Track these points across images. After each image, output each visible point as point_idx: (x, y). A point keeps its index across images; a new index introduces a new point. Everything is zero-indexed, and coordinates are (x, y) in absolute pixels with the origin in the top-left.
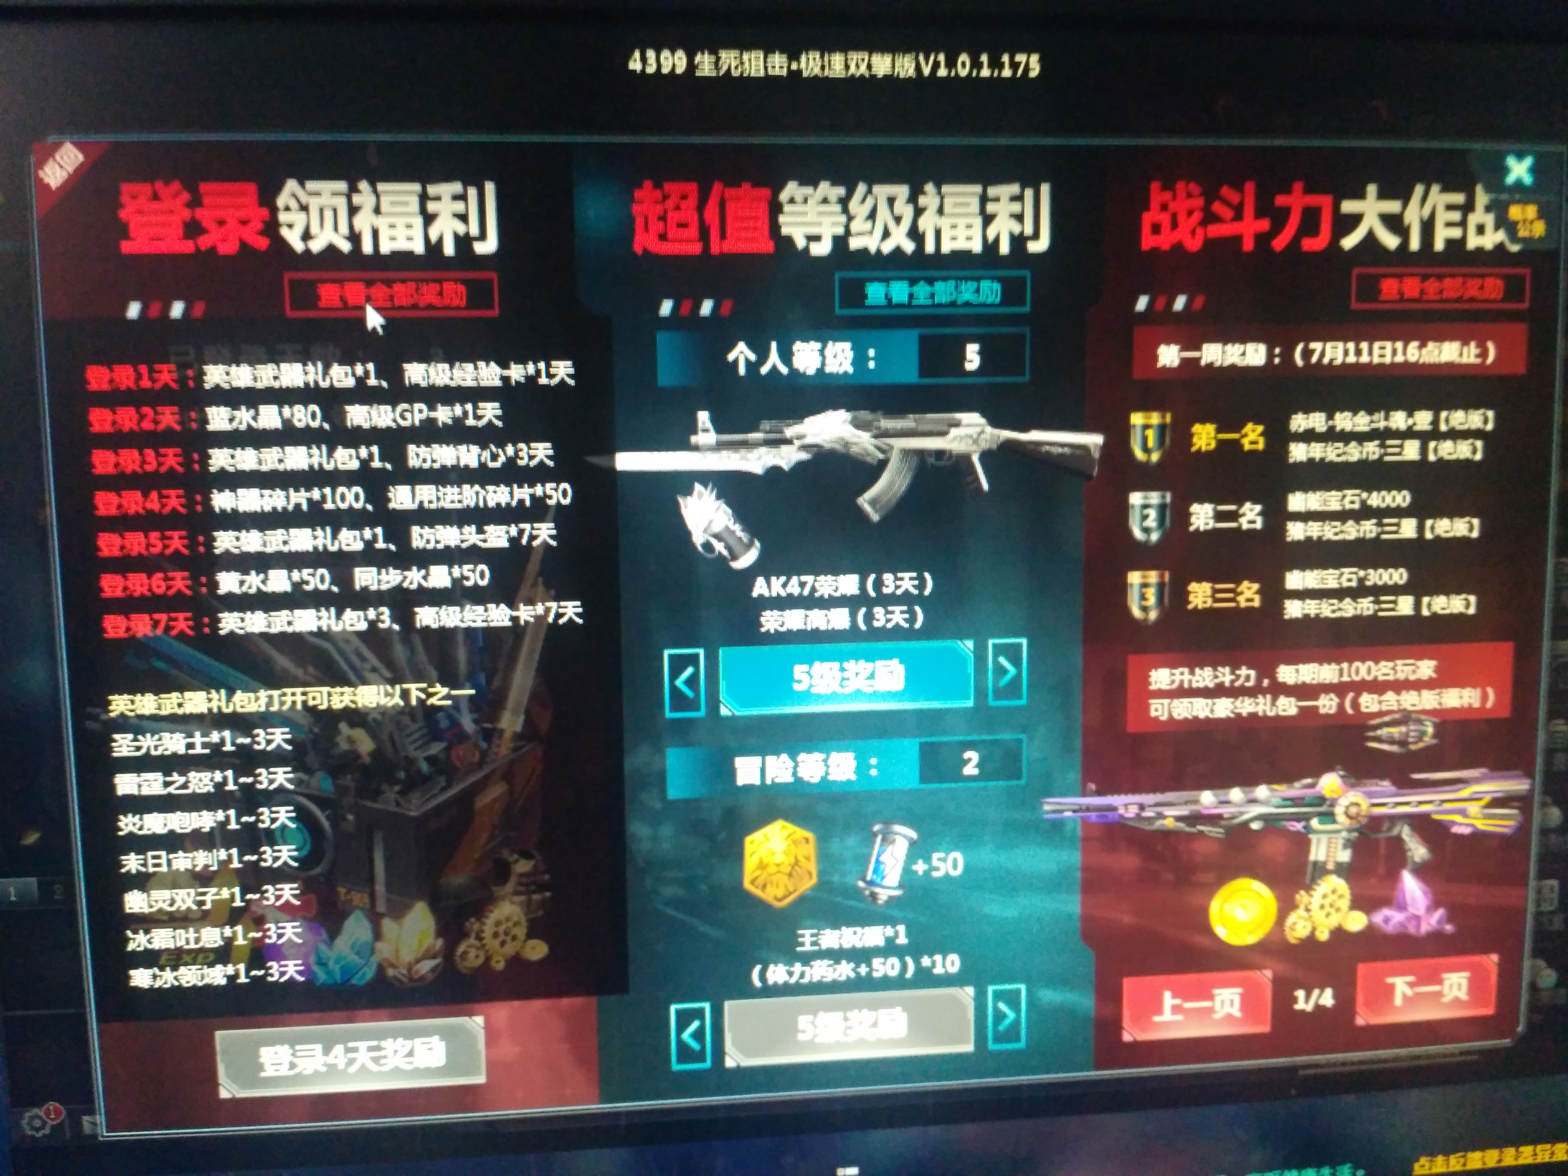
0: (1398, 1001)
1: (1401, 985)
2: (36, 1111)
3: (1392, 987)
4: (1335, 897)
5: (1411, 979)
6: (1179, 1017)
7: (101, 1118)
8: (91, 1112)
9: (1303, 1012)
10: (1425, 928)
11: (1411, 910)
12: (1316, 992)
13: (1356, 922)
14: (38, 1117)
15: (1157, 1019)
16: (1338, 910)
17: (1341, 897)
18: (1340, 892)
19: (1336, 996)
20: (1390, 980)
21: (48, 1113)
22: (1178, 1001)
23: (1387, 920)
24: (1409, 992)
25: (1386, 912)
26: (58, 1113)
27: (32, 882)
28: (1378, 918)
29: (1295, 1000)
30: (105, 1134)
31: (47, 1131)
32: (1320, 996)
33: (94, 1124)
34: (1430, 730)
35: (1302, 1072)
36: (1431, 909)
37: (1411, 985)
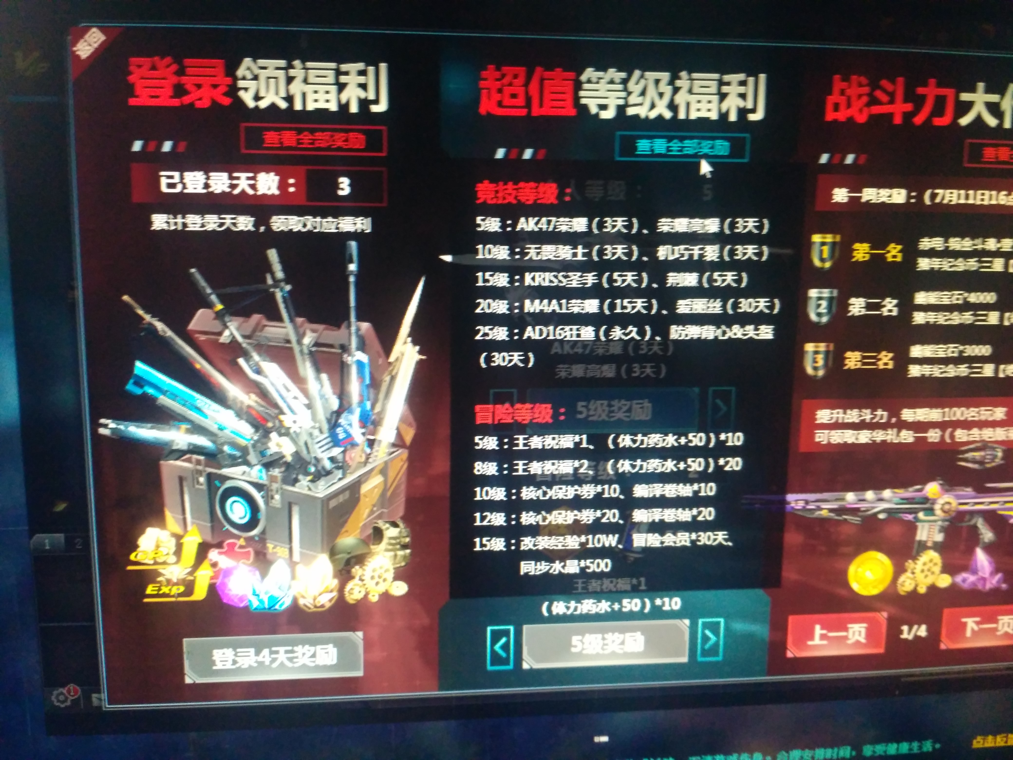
0: (968, 633)
1: (971, 623)
2: (61, 690)
3: (965, 624)
4: (931, 565)
5: (978, 619)
6: (825, 642)
7: (104, 696)
8: (99, 692)
9: (906, 640)
10: (988, 586)
11: (980, 574)
12: (916, 627)
13: (944, 581)
14: (62, 693)
15: (810, 643)
16: (933, 573)
17: (935, 564)
18: (935, 561)
19: (928, 630)
20: (964, 620)
21: (69, 691)
22: (824, 632)
23: (964, 580)
24: (976, 628)
25: (964, 575)
26: (76, 692)
27: (60, 537)
28: (959, 579)
29: (901, 632)
30: (107, 707)
31: (68, 703)
32: (918, 630)
33: (100, 699)
34: (1000, 454)
35: (903, 680)
36: (993, 574)
37: (978, 623)
